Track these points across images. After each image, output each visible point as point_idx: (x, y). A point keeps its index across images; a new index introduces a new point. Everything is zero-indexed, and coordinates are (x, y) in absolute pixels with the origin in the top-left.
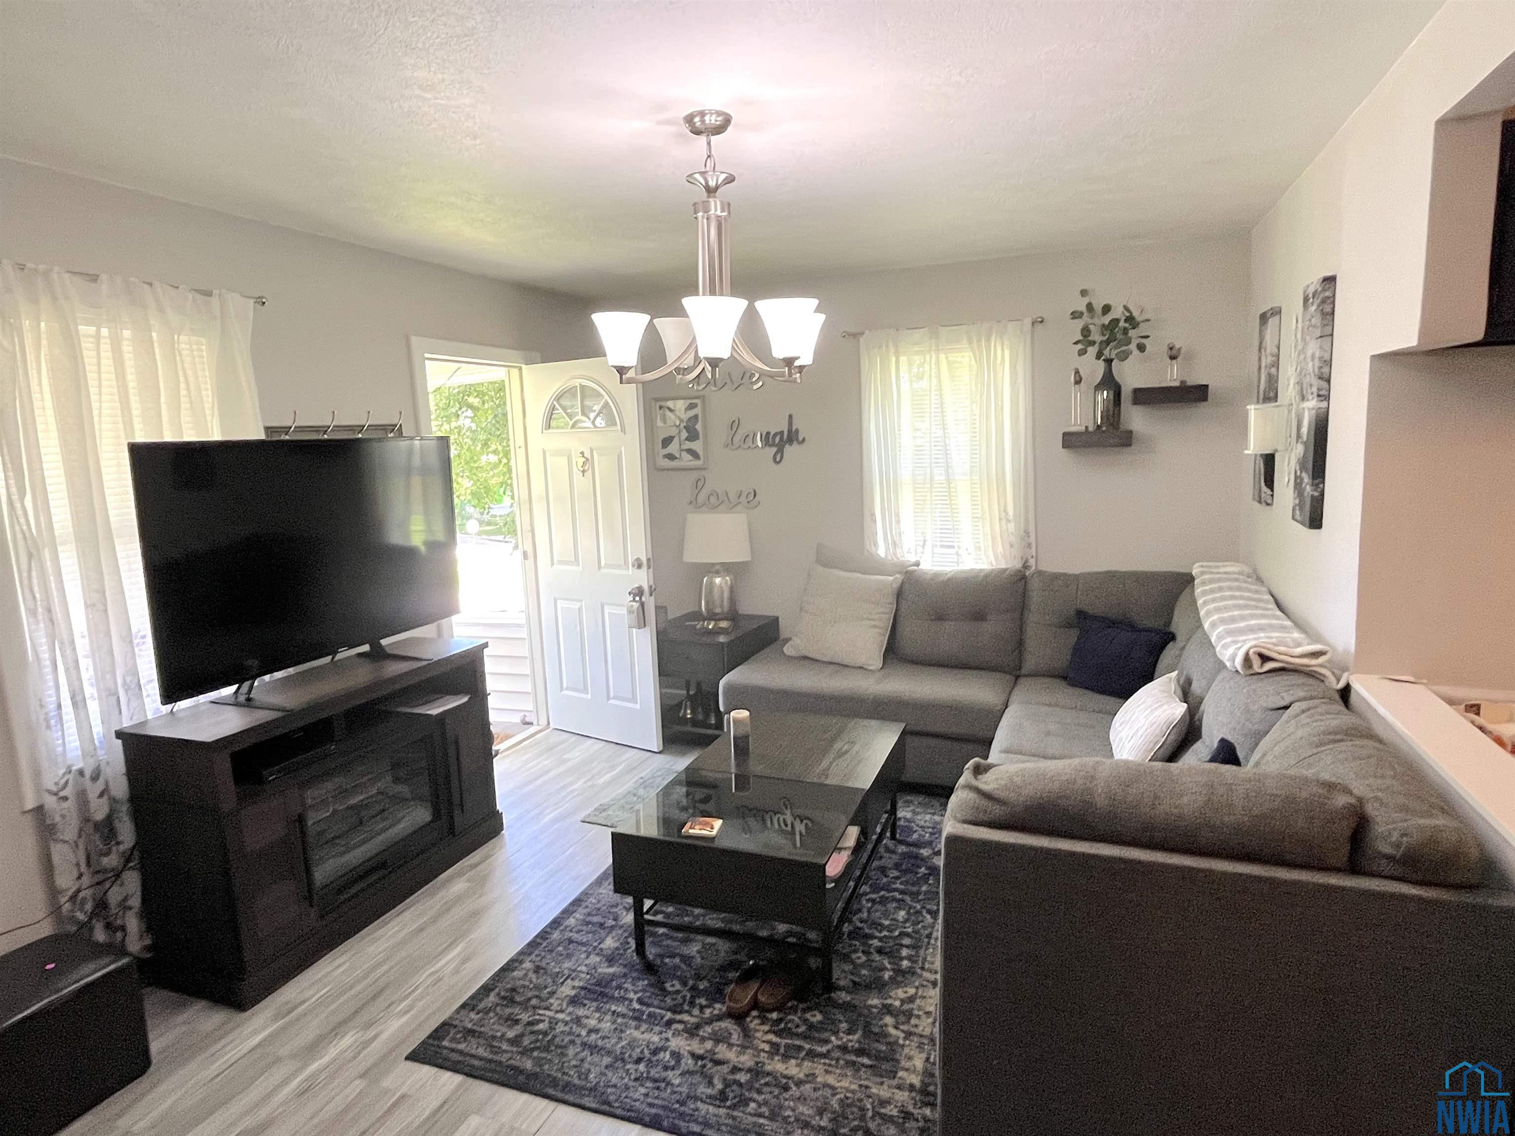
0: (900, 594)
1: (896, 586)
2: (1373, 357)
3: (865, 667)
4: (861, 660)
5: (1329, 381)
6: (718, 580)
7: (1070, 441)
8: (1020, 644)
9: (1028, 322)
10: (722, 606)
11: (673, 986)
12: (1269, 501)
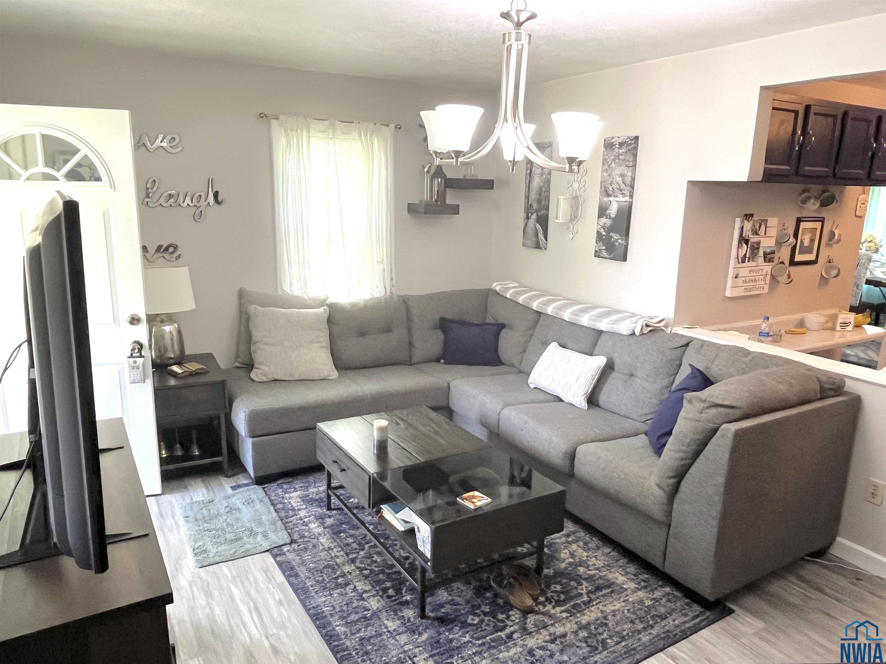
0: (330, 321)
1: (326, 315)
2: (689, 182)
3: (327, 378)
4: (323, 375)
5: (633, 188)
6: (167, 328)
7: (412, 209)
8: (411, 344)
9: (392, 126)
10: (174, 352)
11: (472, 620)
12: (545, 247)
